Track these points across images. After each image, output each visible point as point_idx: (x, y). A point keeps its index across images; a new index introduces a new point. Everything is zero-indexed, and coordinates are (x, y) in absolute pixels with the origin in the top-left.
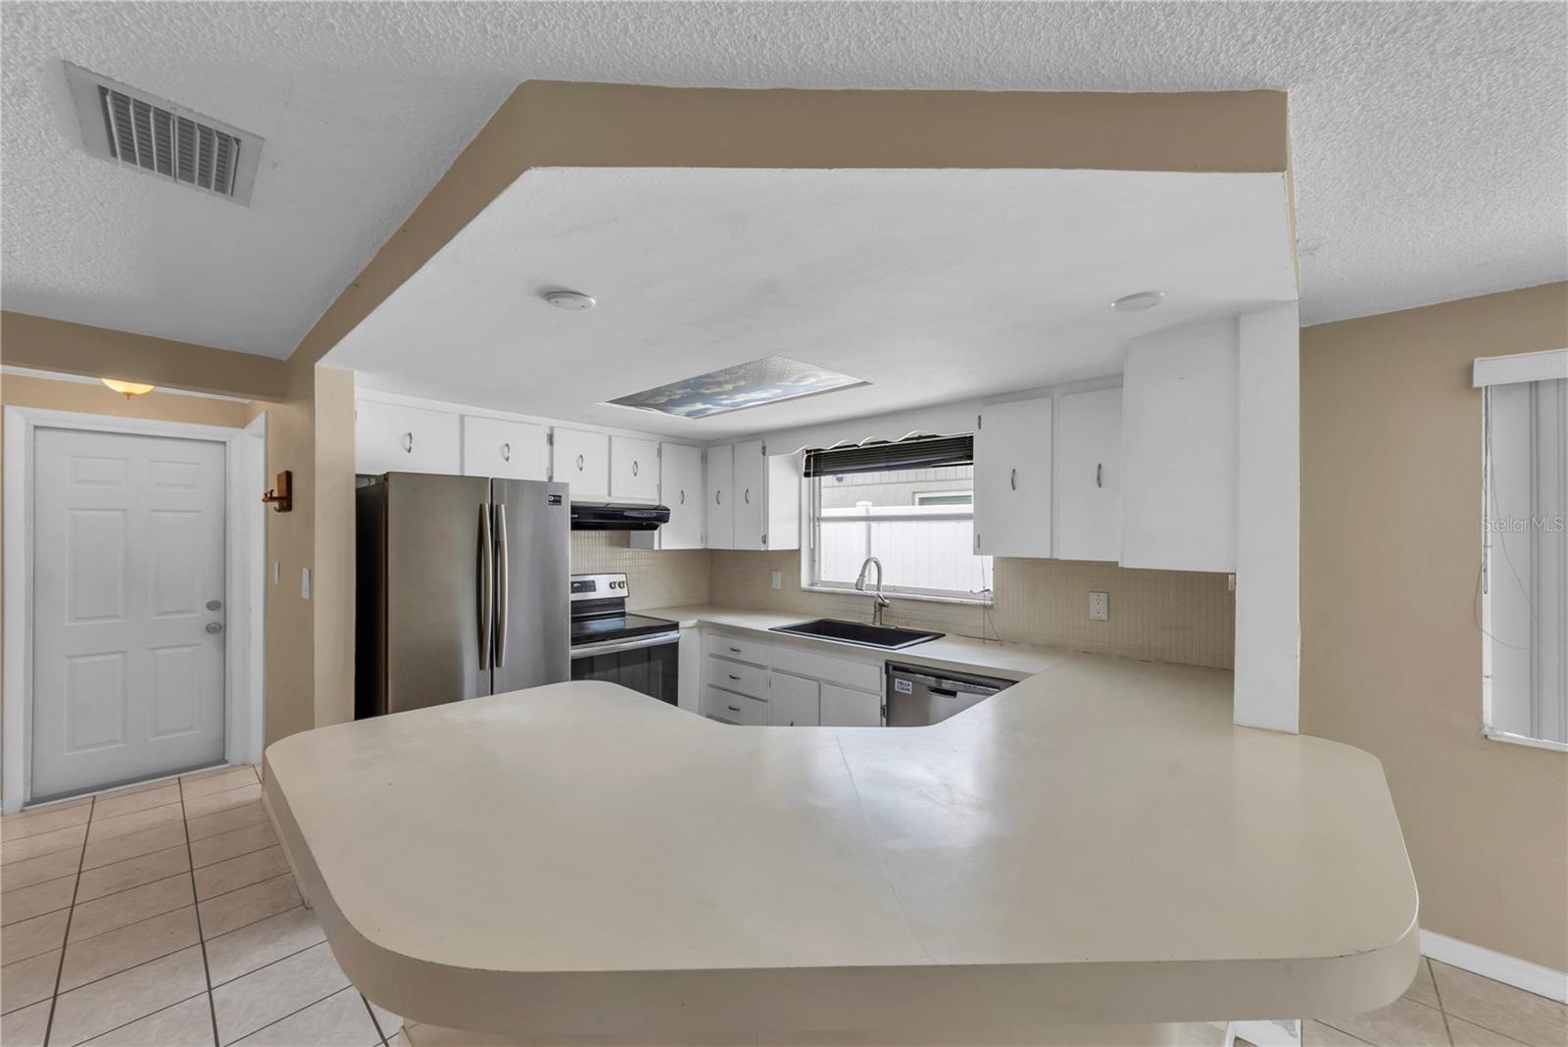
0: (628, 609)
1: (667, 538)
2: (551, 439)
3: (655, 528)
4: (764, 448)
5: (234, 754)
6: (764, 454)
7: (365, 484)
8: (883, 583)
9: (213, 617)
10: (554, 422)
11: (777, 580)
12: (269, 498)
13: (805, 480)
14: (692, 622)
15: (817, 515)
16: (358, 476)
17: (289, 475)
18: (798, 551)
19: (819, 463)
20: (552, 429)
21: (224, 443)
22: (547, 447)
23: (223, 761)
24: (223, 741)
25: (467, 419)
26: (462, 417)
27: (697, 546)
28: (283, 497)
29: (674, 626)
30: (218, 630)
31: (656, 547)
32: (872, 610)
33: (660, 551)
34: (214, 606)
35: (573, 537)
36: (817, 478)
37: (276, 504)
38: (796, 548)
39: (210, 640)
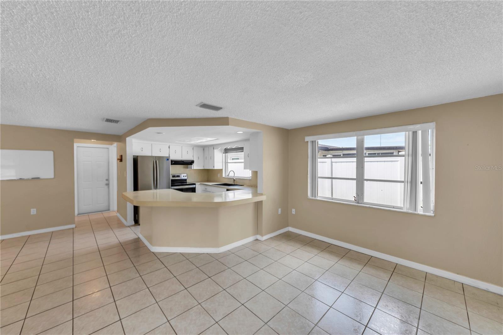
0: (187, 181)
1: (195, 166)
2: (169, 147)
3: (192, 164)
4: (214, 148)
5: (111, 209)
6: (214, 149)
7: (134, 157)
8: (235, 176)
9: (107, 182)
10: (170, 144)
11: (219, 175)
12: (118, 159)
13: (224, 154)
14: (199, 184)
15: (226, 162)
16: (134, 156)
17: (122, 156)
18: (222, 169)
19: (226, 151)
20: (169, 145)
21: (108, 148)
22: (168, 149)
23: (109, 210)
24: (109, 206)
25: (153, 145)
26: (152, 144)
27: (202, 168)
28: (121, 159)
29: (195, 184)
30: (108, 185)
31: (193, 168)
32: (233, 181)
33: (194, 169)
34: (107, 180)
35: (171, 167)
36: (226, 154)
37: (119, 161)
38: (222, 168)
39: (106, 187)
